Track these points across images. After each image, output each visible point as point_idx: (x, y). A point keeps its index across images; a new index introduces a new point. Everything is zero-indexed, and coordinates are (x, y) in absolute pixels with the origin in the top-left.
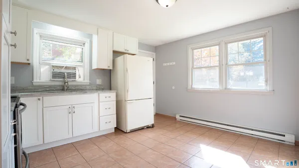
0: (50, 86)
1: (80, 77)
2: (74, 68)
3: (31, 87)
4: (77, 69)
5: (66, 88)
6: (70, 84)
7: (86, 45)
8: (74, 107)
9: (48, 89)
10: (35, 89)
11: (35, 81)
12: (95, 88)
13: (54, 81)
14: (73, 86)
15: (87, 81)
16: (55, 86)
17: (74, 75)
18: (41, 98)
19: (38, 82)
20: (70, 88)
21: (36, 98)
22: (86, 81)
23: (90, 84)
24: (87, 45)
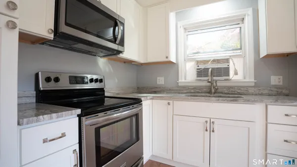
0: (195, 88)
1: (236, 73)
2: (227, 61)
3: (177, 88)
4: (231, 61)
5: (213, 91)
6: (219, 84)
7: (246, 21)
8: (213, 122)
9: (192, 91)
10: (180, 90)
11: (180, 81)
12: (266, 92)
13: (200, 80)
14: (224, 87)
15: (250, 80)
16: (200, 88)
17: (226, 71)
18: (171, 102)
19: (183, 82)
20: (219, 90)
21: (166, 102)
22: (247, 80)
23: (256, 85)
24: (249, 21)
